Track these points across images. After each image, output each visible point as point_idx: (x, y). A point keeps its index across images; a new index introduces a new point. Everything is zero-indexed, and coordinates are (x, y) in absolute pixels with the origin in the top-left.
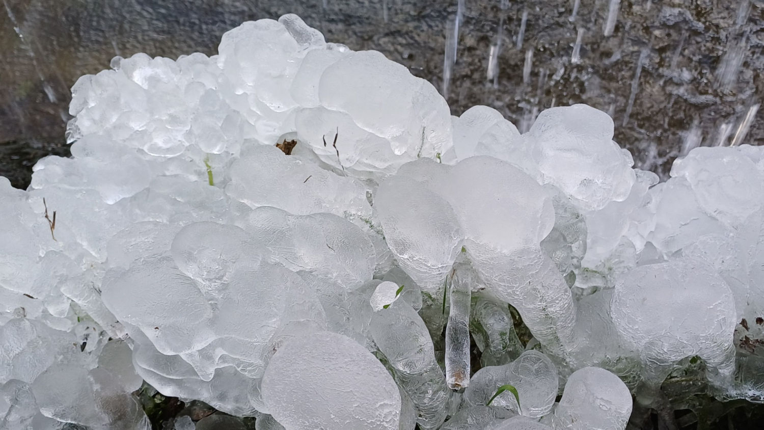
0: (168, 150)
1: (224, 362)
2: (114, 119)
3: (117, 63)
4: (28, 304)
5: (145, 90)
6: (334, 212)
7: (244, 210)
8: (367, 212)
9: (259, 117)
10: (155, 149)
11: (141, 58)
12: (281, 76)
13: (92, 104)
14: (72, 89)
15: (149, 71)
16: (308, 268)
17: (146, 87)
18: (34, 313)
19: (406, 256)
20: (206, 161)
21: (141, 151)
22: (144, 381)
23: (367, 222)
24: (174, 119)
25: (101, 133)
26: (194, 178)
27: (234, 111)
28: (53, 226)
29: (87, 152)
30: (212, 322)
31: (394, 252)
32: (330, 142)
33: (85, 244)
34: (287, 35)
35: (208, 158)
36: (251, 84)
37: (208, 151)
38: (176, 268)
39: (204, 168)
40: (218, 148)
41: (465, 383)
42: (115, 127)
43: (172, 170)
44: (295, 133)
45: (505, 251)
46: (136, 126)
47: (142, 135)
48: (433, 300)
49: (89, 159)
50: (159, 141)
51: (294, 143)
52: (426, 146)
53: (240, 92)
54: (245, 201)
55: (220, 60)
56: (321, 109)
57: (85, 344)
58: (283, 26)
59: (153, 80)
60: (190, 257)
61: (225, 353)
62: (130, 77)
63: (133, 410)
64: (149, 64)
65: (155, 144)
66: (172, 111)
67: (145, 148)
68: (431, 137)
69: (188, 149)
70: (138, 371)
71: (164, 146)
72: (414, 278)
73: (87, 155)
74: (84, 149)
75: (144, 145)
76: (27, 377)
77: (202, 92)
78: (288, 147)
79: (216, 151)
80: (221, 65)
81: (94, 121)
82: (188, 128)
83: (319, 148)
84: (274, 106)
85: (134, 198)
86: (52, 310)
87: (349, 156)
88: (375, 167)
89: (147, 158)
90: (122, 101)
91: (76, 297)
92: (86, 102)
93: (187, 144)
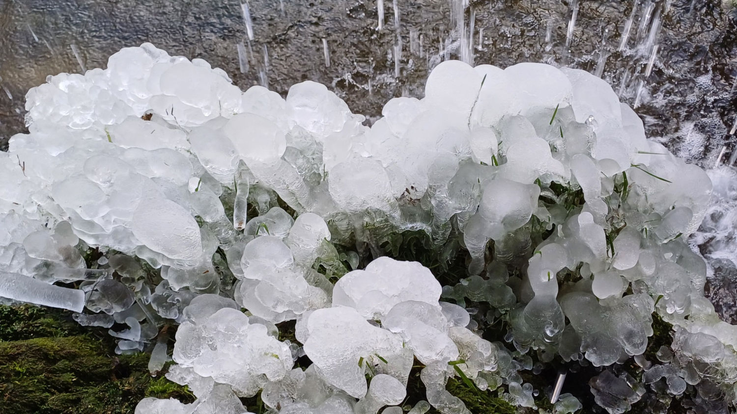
0: (83, 125)
1: (116, 223)
2: (51, 111)
3: (50, 79)
4: (16, 208)
5: (66, 93)
6: (169, 147)
7: (123, 151)
8: (187, 146)
9: (134, 103)
10: (75, 125)
11: (62, 75)
12: (142, 79)
13: (38, 104)
14: (26, 96)
15: (67, 83)
16: (157, 176)
17: (66, 91)
18: (19, 210)
19: (208, 167)
20: (105, 129)
21: (68, 127)
22: (80, 239)
23: (188, 151)
24: (85, 108)
25: (44, 119)
26: (100, 139)
27: (120, 100)
28: (24, 169)
29: (37, 130)
30: (108, 202)
31: (203, 165)
32: (170, 113)
33: (42, 177)
34: (146, 55)
35: (106, 128)
36: (126, 84)
37: (105, 124)
38: (86, 178)
39: (105, 134)
40: (111, 121)
41: (243, 226)
42: (51, 115)
43: (87, 136)
44: (152, 110)
45: (261, 160)
46: (63, 113)
47: (67, 118)
48: (231, 190)
49: (39, 134)
50: (77, 120)
51: (151, 115)
52: (223, 110)
53: (121, 89)
54: (122, 146)
55: (108, 72)
56: (163, 95)
57: (47, 224)
58: (142, 50)
59: (70, 87)
60: (93, 172)
61: (116, 217)
62: (57, 87)
63: (75, 253)
64: (68, 79)
65: (75, 122)
66: (83, 103)
67: (70, 125)
68: (225, 106)
69: (94, 124)
70: (75, 232)
71: (81, 123)
72: (217, 178)
73: (38, 131)
74: (36, 128)
75: (69, 124)
76: (20, 241)
77: (99, 91)
78: (148, 117)
79: (110, 123)
80: (108, 75)
81: (40, 113)
82: (92, 112)
83: (164, 116)
84: (140, 95)
85: (66, 152)
86: (28, 210)
87: (182, 120)
88: (196, 124)
89: (72, 131)
90: (55, 101)
91: (40, 201)
92: (34, 103)
93: (93, 121)
